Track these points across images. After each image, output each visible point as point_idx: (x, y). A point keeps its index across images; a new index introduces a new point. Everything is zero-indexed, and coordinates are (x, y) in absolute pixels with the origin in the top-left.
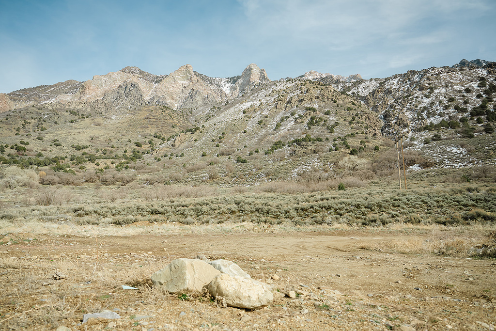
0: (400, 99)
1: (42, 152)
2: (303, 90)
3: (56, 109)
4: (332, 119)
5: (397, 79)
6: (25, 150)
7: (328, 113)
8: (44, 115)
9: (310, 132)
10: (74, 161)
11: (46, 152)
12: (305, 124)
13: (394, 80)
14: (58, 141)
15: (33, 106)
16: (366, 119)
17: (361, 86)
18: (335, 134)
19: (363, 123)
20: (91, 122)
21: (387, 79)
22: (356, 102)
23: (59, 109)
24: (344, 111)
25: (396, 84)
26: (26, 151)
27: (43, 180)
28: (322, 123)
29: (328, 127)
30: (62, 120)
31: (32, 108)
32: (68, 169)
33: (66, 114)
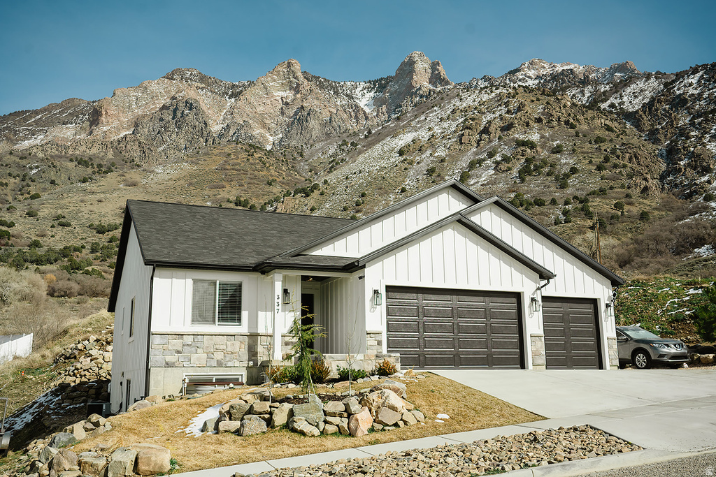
0: (699, 116)
1: (39, 239)
2: (511, 107)
3: (52, 156)
4: (566, 161)
5: (698, 75)
6: (9, 235)
7: (558, 150)
8: (31, 168)
9: (523, 188)
10: (98, 254)
11: (45, 239)
12: (515, 172)
13: (692, 76)
14: (64, 217)
15: (11, 153)
16: (630, 159)
17: (629, 90)
18: (569, 191)
19: (624, 166)
20: (119, 179)
21: (680, 76)
22: (614, 125)
23: (56, 156)
24: (589, 146)
25: (695, 85)
26: (11, 238)
27: (53, 289)
28: (546, 170)
29: (557, 178)
30: (64, 176)
31: (9, 157)
32: (90, 269)
33: (70, 165)
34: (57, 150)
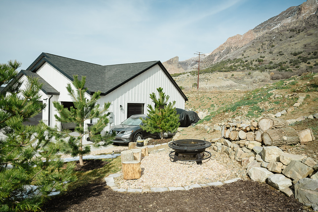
1: (272, 61)
3: (281, 31)
6: (263, 61)
8: (273, 37)
10: (292, 64)
11: (274, 60)
14: (282, 52)
15: (267, 33)
20: (305, 34)
23: (283, 30)
26: (264, 62)
27: (273, 77)
30: (285, 37)
31: (266, 34)
32: (287, 69)
33: (287, 32)
34: (283, 28)
